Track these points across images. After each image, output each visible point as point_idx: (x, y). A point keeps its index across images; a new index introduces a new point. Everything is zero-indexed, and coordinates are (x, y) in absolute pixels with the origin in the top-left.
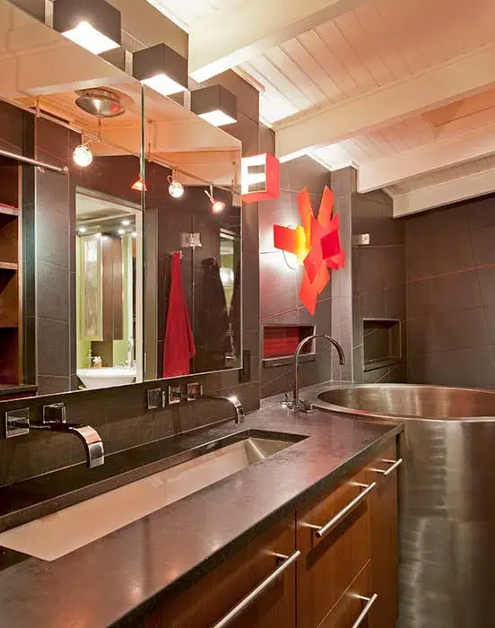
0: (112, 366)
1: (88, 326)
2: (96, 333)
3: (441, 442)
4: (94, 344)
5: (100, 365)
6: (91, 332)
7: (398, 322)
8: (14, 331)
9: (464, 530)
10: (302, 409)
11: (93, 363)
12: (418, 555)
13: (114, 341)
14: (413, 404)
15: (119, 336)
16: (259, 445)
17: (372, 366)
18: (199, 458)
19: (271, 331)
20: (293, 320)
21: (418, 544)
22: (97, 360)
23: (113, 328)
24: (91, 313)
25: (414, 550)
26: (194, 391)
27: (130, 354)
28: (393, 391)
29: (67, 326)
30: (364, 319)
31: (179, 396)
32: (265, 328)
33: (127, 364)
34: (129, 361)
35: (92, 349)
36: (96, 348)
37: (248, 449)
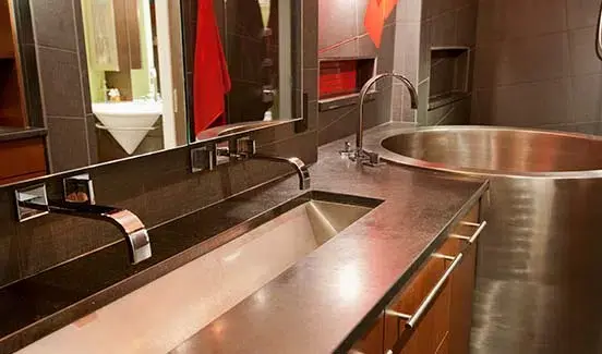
0: (131, 100)
1: (99, 52)
2: (110, 60)
3: (527, 202)
4: (109, 75)
5: (118, 99)
6: (103, 59)
7: (466, 50)
8: (10, 62)
9: (542, 294)
10: (367, 162)
11: (109, 97)
12: (487, 318)
13: (132, 71)
14: (489, 150)
15: (138, 65)
16: (323, 208)
17: (437, 103)
18: (255, 230)
19: (328, 66)
20: (352, 52)
21: (488, 307)
22: (114, 93)
23: (130, 55)
24: (101, 36)
25: (483, 312)
26: (245, 148)
27: (153, 87)
28: (464, 135)
29: (76, 55)
30: (433, 48)
31: (228, 155)
32: (321, 62)
33: (148, 98)
34: (151, 95)
35: (107, 79)
36: (111, 79)
37: (309, 213)
